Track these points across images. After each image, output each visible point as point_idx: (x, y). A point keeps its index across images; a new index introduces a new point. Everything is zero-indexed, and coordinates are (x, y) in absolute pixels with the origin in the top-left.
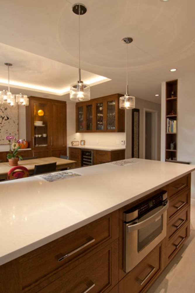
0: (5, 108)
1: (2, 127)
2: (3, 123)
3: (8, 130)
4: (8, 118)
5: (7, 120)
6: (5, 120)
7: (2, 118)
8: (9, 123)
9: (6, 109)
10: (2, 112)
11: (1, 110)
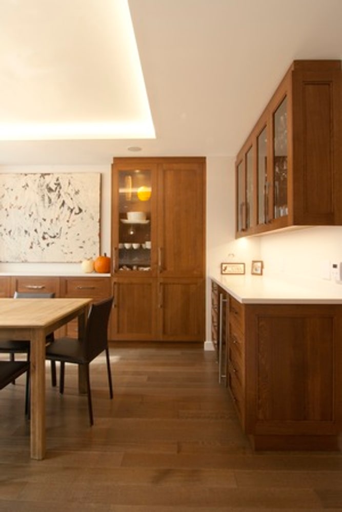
0: (75, 190)
1: (69, 228)
2: (70, 221)
3: (81, 234)
4: (80, 210)
5: (78, 214)
6: (76, 214)
7: (70, 210)
8: (82, 219)
9: (77, 193)
10: (70, 199)
11: (69, 194)
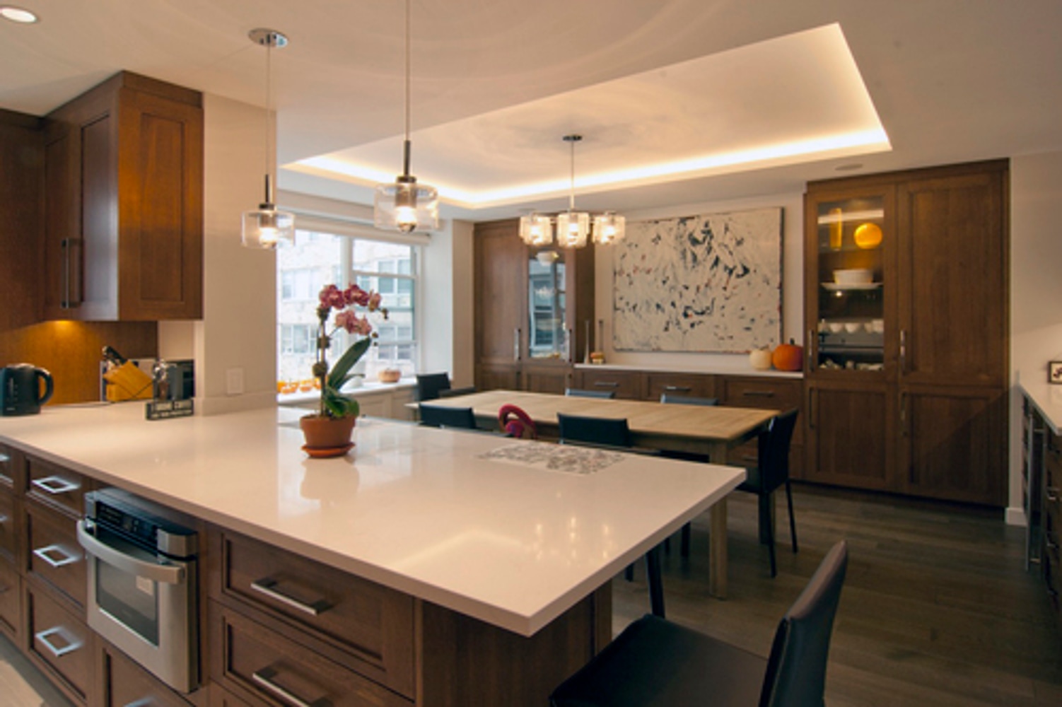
0: (736, 239)
1: (727, 299)
2: (729, 288)
3: (747, 308)
4: (746, 270)
5: (743, 275)
6: (738, 276)
7: (728, 271)
8: (749, 283)
9: (739, 243)
10: (727, 253)
11: (726, 246)
